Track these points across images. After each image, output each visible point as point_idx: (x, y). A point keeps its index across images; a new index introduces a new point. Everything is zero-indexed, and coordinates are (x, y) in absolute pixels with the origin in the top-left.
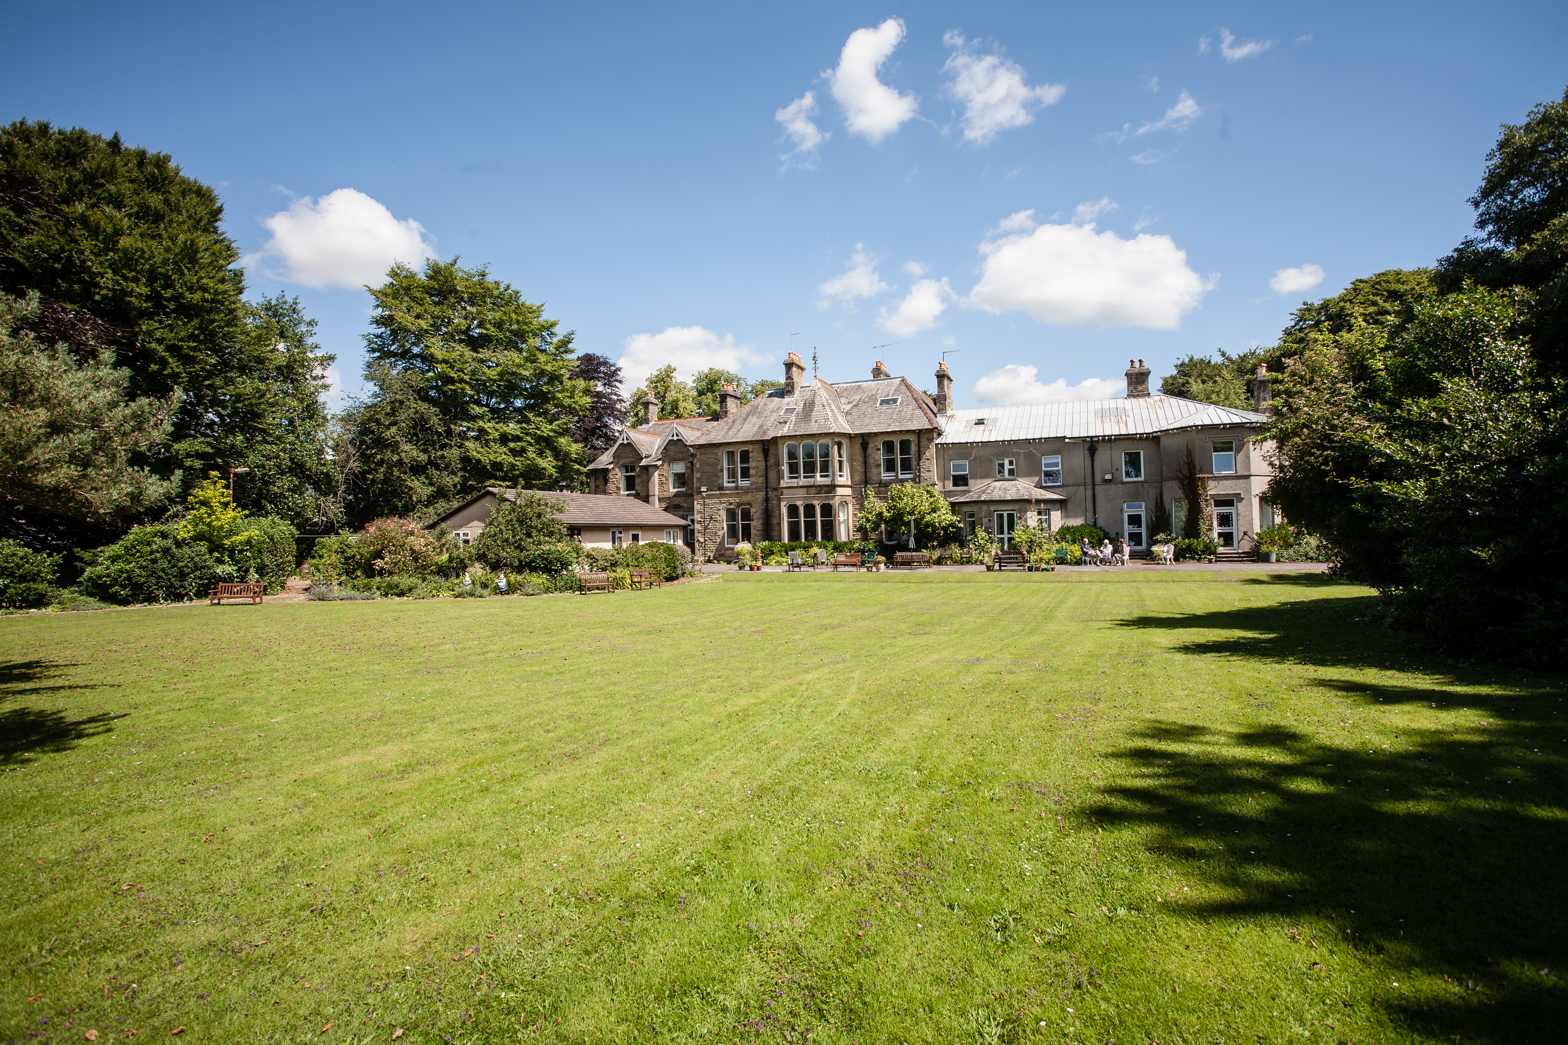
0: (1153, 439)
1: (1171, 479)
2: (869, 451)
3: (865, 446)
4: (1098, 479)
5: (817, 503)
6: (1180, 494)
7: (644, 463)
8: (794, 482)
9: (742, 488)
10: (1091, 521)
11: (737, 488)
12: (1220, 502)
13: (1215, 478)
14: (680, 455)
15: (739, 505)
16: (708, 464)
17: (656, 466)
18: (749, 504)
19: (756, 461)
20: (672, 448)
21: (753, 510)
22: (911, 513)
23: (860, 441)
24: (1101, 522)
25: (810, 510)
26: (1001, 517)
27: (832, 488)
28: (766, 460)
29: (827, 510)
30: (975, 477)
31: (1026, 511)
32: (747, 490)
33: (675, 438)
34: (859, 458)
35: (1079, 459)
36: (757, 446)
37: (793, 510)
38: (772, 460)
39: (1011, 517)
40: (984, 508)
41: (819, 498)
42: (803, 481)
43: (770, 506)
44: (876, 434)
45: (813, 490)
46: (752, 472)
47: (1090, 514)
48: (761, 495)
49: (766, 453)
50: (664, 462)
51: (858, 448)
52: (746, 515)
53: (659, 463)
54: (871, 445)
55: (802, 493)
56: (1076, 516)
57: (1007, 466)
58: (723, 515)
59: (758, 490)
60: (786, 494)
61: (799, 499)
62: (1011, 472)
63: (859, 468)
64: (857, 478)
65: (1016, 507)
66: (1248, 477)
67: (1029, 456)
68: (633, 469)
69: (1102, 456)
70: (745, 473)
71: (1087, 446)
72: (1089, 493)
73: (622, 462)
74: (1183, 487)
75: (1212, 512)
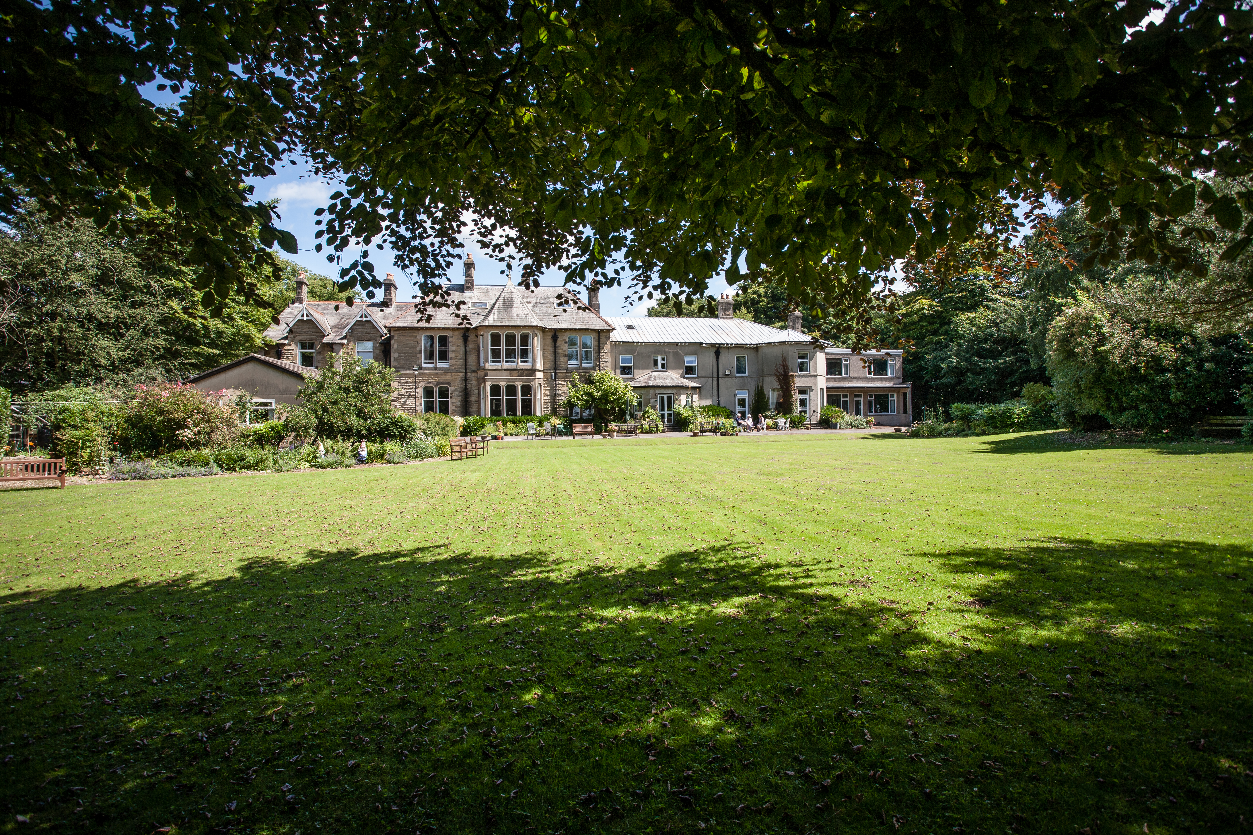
0: (756, 348)
1: (771, 375)
2: (559, 343)
3: (555, 339)
4: (721, 374)
5: (519, 384)
6: (777, 385)
7: (326, 340)
8: (497, 366)
9: (440, 369)
10: (716, 403)
11: (436, 368)
12: (802, 391)
13: (799, 376)
14: (368, 336)
15: (438, 384)
16: (406, 346)
17: (342, 344)
18: (449, 383)
19: (455, 346)
20: (360, 328)
21: (451, 389)
22: (613, 394)
23: (551, 334)
24: (722, 404)
25: (511, 389)
26: (662, 398)
27: (533, 371)
28: (466, 346)
29: (527, 390)
30: (638, 368)
31: (680, 395)
32: (446, 371)
33: (364, 319)
34: (550, 349)
35: (709, 359)
36: (457, 333)
37: (496, 390)
38: (471, 346)
39: (669, 398)
40: (652, 391)
41: (521, 380)
42: (506, 365)
43: (469, 386)
44: (566, 330)
45: (515, 373)
46: (450, 355)
47: (715, 397)
48: (461, 376)
49: (465, 339)
50: (349, 341)
51: (549, 340)
52: (444, 393)
53: (345, 341)
54: (560, 339)
55: (506, 375)
56: (706, 398)
57: (660, 362)
58: (421, 391)
59: (458, 371)
60: (491, 375)
61: (503, 380)
62: (663, 366)
63: (550, 357)
64: (548, 365)
65: (674, 391)
66: (816, 376)
67: (676, 354)
68: (311, 346)
69: (724, 357)
70: (443, 356)
71: (714, 350)
72: (715, 383)
73: (299, 338)
74: (779, 381)
75: (797, 397)
